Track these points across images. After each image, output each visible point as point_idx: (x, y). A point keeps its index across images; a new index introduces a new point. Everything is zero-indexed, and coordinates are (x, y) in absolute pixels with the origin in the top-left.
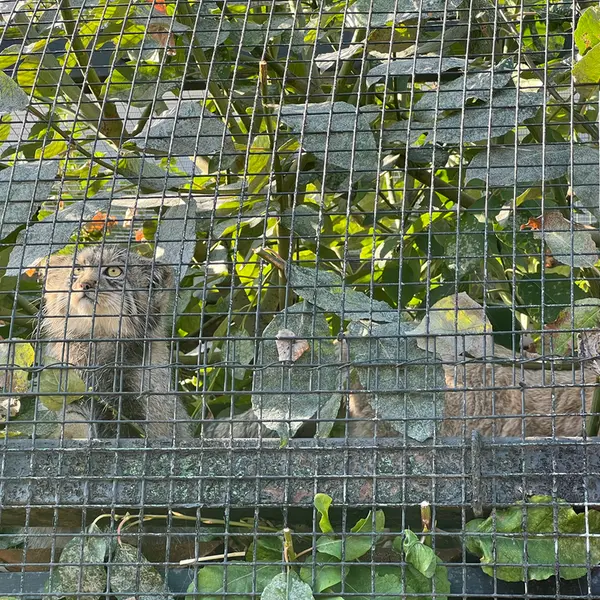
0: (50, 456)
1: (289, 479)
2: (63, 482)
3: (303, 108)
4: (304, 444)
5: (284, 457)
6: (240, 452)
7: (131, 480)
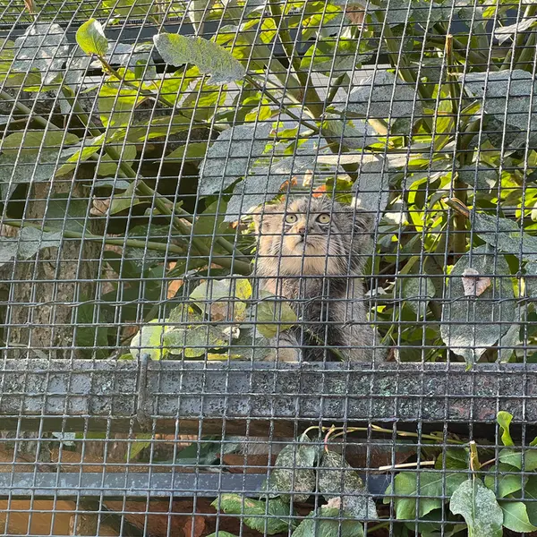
0: (266, 376)
1: (474, 398)
2: (277, 398)
4: (487, 368)
5: (470, 379)
6: (430, 374)
7: (335, 397)
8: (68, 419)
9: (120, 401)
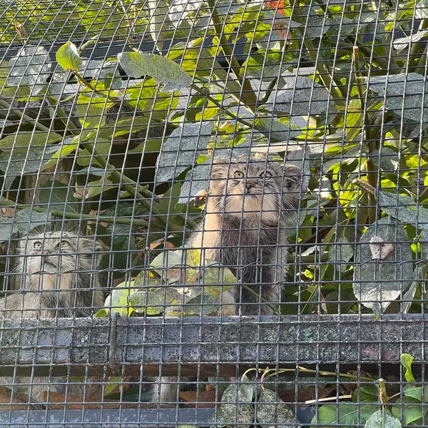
0: (212, 328)
1: (382, 343)
2: (222, 346)
3: (385, 78)
4: (392, 318)
5: (378, 327)
6: (346, 324)
7: (269, 344)
8: (53, 367)
9: (95, 351)
